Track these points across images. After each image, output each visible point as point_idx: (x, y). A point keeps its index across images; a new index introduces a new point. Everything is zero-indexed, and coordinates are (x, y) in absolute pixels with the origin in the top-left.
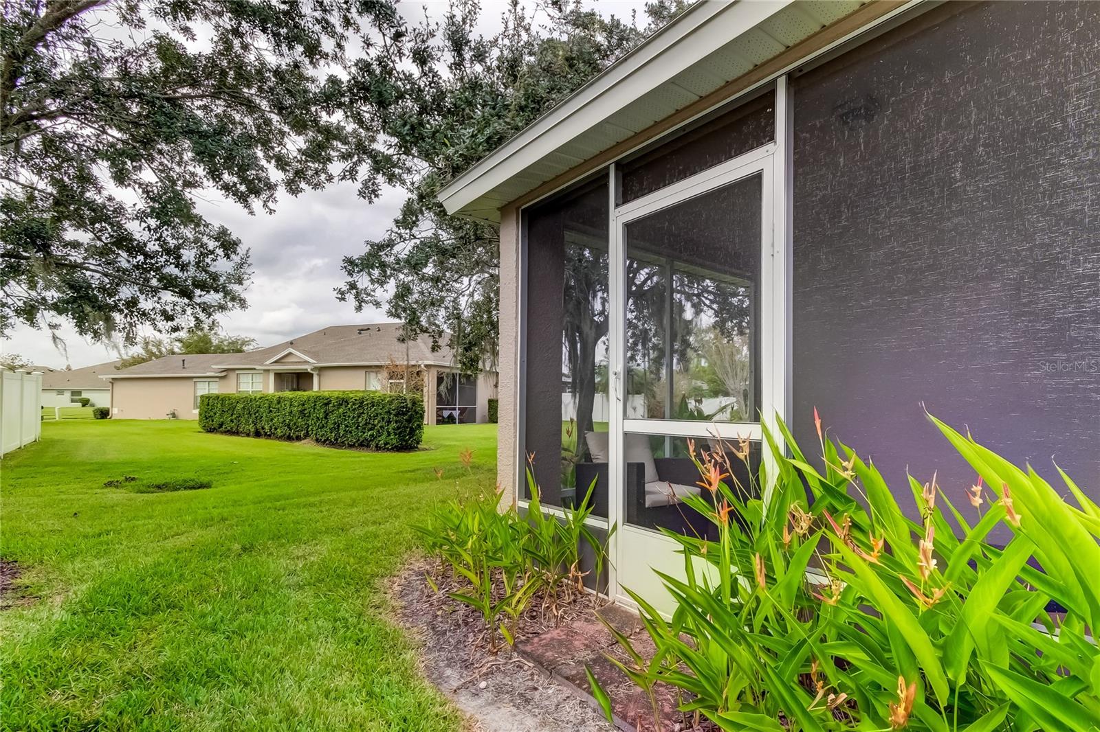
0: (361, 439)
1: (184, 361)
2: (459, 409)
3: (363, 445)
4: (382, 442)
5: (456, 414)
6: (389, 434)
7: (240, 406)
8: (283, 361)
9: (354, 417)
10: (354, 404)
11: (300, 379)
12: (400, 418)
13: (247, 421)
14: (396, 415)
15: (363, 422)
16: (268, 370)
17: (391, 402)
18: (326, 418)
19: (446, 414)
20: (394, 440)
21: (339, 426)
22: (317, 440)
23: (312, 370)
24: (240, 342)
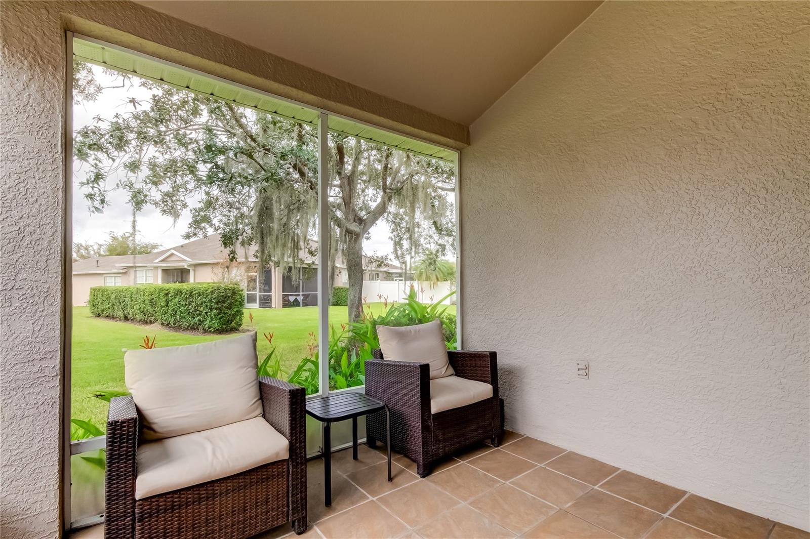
0: (192, 323)
1: (97, 261)
2: (303, 295)
3: (193, 328)
4: (207, 326)
5: (300, 299)
6: (212, 319)
7: (113, 296)
8: (166, 260)
9: (186, 305)
10: (186, 294)
11: (182, 274)
12: (220, 305)
13: (118, 308)
14: (217, 303)
15: (193, 309)
16: (157, 267)
17: (212, 293)
18: (167, 306)
19: (292, 299)
20: (216, 324)
21: (176, 312)
22: (163, 324)
23: (188, 266)
24: (150, 246)
